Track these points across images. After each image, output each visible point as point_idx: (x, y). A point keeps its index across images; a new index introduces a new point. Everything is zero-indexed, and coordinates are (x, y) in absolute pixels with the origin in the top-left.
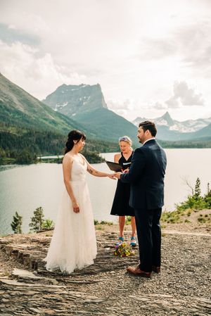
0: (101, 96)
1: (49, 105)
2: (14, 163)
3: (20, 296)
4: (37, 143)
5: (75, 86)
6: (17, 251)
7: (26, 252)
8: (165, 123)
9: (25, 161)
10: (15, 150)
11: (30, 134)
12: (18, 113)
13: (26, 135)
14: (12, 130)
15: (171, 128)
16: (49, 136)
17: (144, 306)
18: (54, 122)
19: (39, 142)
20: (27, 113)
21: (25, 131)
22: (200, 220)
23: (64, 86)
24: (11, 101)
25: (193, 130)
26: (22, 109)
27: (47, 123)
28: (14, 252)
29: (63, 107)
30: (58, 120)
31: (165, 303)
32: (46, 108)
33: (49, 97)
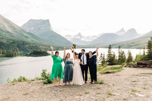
1: (25, 29)
2: (4, 57)
4: (17, 47)
5: (37, 20)
8: (79, 37)
10: (5, 51)
11: (14, 43)
12: (8, 32)
13: (12, 43)
14: (4, 41)
15: (82, 40)
16: (23, 43)
18: (27, 37)
20: (13, 33)
21: (11, 41)
25: (91, 40)
26: (10, 31)
27: (23, 37)
29: (32, 30)
30: (29, 36)
32: (23, 30)
33: (24, 25)
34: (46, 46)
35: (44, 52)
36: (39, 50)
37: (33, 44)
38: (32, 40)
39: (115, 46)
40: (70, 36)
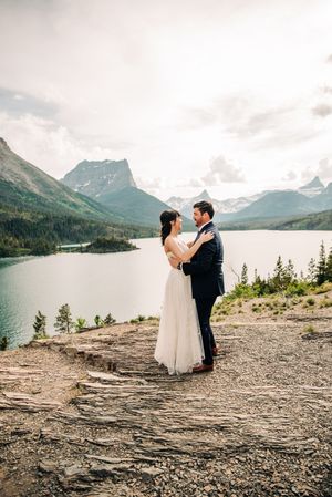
0: (129, 173)
1: (67, 184)
2: (30, 254)
3: (114, 399)
4: (55, 229)
5: (98, 163)
6: (83, 353)
7: (96, 353)
9: (42, 251)
10: (29, 239)
11: (47, 219)
12: (32, 195)
13: (42, 221)
14: (26, 216)
16: (69, 221)
17: (251, 399)
18: (74, 205)
19: (57, 228)
20: (43, 195)
21: (41, 217)
22: (255, 310)
23: (85, 162)
24: (24, 182)
25: (234, 210)
26: (36, 191)
27: (66, 206)
28: (79, 353)
29: (85, 187)
30: (79, 202)
31: (272, 394)
32: (65, 188)
33: (68, 175)
34: (122, 227)
35: (122, 242)
36: (108, 238)
37: (92, 222)
38: (87, 213)
39: (298, 225)
40: (180, 200)
